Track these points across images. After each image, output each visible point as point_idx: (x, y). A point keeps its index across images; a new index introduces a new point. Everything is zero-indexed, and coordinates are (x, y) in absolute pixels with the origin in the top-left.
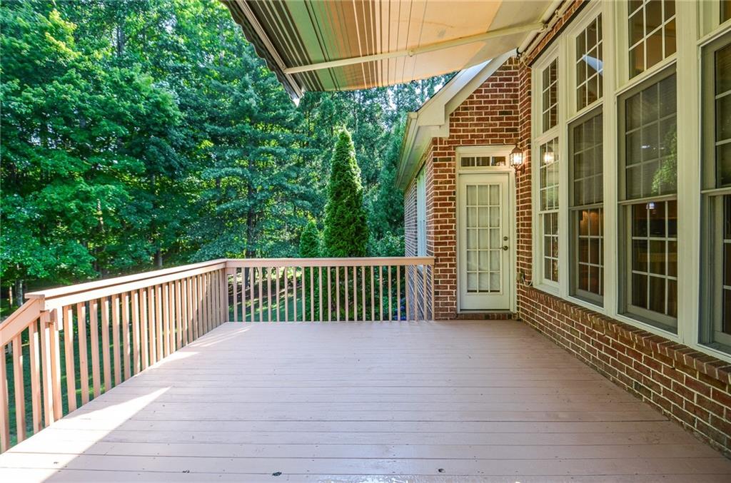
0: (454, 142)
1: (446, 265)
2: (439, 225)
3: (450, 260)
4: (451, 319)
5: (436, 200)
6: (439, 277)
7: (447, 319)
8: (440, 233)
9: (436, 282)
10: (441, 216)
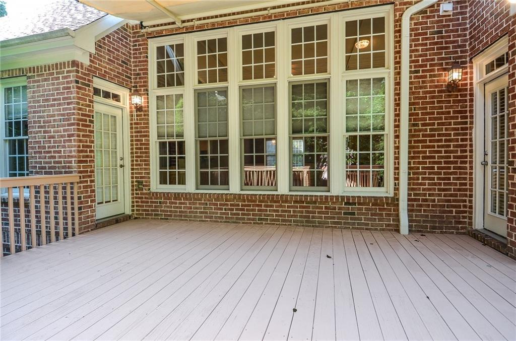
0: (92, 71)
1: (87, 182)
2: (81, 144)
3: (90, 176)
4: (92, 230)
5: (79, 120)
6: (82, 192)
7: (89, 231)
8: (82, 151)
9: (79, 198)
10: (83, 136)
